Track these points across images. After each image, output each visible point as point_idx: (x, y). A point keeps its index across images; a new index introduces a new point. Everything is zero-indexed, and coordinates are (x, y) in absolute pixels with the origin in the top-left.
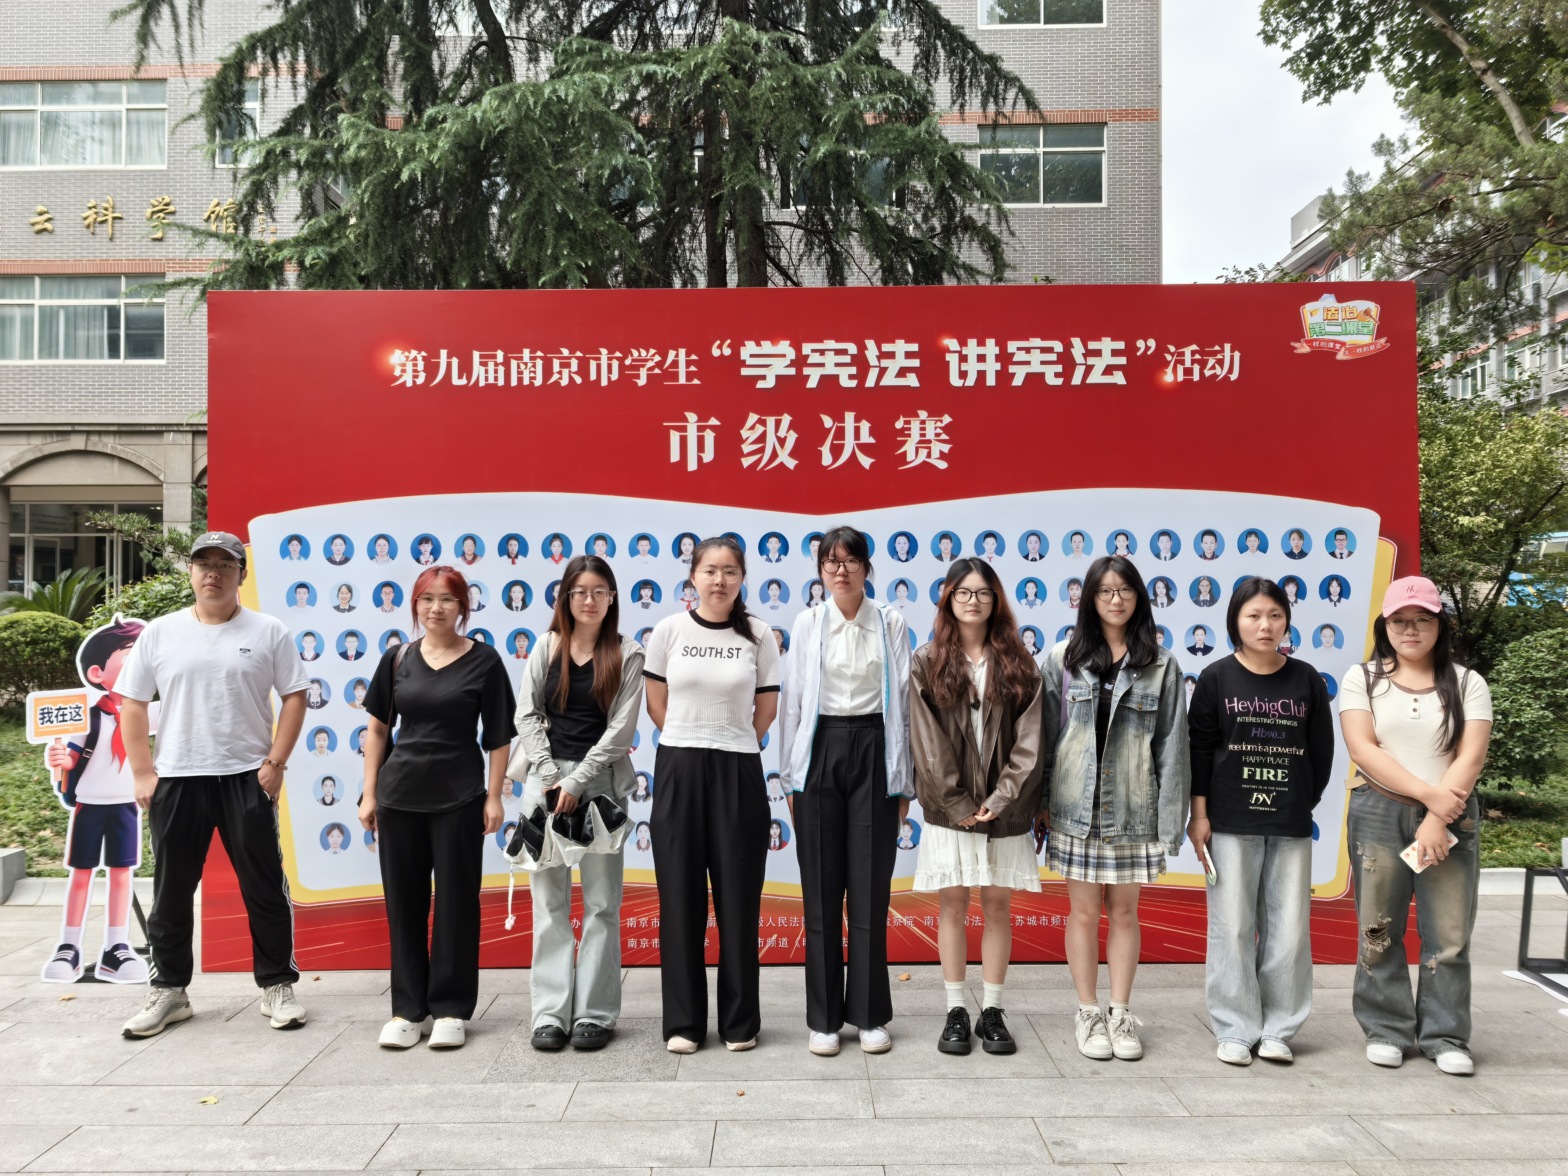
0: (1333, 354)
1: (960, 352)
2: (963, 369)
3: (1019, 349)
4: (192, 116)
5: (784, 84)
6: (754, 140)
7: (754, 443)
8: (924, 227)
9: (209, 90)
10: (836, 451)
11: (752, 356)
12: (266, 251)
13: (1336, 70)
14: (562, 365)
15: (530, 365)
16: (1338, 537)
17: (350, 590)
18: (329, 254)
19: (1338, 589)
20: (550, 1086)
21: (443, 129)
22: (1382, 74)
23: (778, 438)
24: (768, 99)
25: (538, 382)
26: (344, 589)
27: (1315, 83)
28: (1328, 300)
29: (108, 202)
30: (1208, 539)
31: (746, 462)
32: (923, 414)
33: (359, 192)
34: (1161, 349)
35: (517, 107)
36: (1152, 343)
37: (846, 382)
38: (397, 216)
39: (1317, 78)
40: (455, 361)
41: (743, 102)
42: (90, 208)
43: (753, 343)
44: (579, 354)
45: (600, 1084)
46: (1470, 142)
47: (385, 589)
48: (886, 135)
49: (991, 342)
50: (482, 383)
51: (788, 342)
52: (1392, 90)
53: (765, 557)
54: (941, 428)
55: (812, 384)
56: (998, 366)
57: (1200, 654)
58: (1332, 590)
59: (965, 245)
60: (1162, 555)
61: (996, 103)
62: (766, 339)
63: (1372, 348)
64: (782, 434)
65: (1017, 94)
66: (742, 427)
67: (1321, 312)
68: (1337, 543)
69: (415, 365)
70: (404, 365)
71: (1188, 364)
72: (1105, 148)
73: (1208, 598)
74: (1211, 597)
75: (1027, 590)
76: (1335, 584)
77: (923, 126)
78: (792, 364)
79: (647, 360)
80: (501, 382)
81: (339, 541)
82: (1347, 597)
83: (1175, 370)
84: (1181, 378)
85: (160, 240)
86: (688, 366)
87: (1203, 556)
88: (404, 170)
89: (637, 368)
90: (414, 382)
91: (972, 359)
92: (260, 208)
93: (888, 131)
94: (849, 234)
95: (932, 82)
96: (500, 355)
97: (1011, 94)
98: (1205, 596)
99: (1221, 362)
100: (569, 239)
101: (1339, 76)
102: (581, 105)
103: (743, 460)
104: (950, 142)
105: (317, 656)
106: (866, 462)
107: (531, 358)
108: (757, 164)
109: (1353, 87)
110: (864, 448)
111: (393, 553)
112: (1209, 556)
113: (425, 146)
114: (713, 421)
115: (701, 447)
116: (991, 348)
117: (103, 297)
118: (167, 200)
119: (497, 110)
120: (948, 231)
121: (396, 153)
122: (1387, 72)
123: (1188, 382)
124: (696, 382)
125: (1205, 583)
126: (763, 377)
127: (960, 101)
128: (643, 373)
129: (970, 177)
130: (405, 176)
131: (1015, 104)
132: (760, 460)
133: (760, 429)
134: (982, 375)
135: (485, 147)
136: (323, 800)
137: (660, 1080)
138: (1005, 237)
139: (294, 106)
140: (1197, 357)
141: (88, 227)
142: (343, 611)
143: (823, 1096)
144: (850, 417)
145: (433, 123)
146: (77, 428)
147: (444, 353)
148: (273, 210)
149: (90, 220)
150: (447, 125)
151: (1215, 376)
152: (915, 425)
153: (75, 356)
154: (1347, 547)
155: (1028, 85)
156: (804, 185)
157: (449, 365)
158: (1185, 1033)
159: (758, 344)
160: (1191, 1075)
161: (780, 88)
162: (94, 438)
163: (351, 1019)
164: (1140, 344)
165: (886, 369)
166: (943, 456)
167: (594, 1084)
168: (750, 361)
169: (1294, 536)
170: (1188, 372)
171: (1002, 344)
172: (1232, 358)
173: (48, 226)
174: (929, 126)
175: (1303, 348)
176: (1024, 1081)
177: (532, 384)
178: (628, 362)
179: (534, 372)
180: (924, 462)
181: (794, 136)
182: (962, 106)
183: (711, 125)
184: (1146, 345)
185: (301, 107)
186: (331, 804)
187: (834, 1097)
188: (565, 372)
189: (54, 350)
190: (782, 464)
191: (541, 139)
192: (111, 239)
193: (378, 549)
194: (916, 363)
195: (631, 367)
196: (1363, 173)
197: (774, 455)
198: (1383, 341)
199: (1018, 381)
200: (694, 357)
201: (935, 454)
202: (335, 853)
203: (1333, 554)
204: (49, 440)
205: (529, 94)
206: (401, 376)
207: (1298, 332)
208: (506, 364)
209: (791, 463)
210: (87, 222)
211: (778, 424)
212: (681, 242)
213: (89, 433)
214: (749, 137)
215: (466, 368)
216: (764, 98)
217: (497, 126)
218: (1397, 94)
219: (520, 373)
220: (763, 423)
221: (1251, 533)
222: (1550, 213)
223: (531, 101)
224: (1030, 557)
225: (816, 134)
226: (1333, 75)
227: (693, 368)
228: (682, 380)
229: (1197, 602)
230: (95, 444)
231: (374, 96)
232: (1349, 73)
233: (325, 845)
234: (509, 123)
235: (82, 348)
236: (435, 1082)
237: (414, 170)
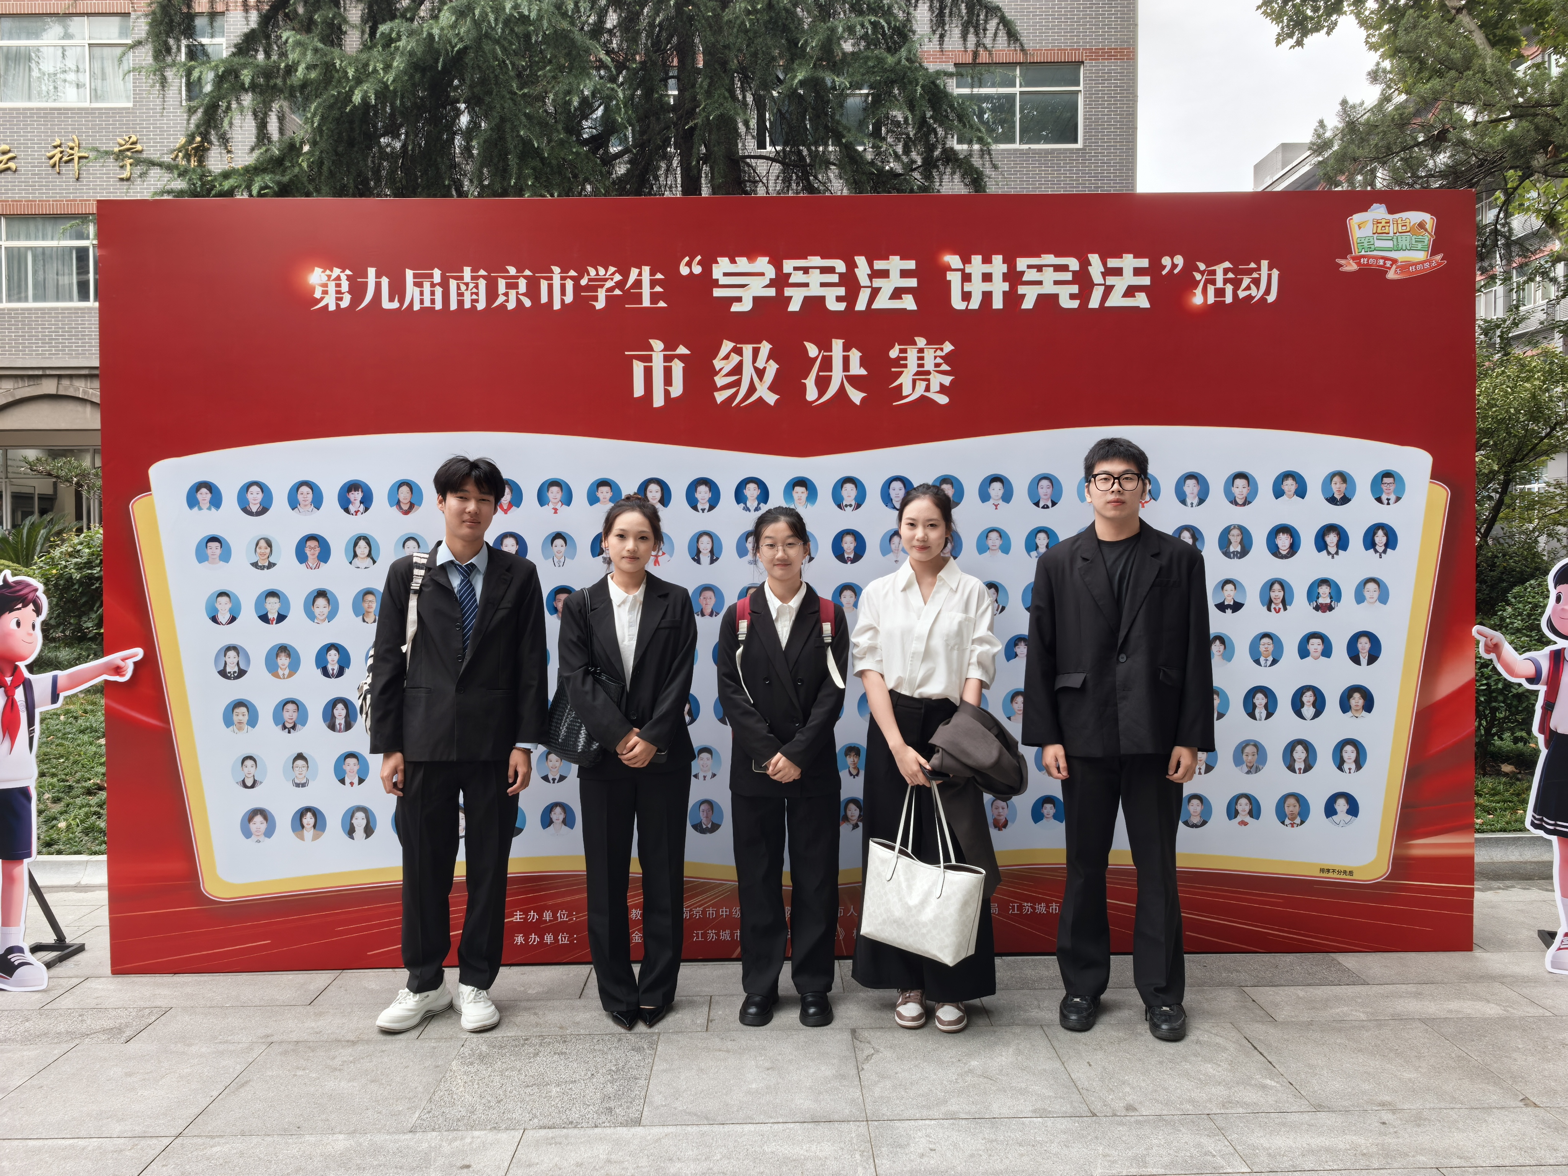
0: (1382, 272)
1: (962, 271)
2: (965, 290)
3: (1029, 267)
4: (139, 43)
5: (759, 7)
6: (728, 67)
7: (727, 375)
8: (905, 159)
9: (154, 13)
10: (823, 384)
11: (725, 274)
12: (212, 181)
13: (1309, 13)
14: (509, 286)
15: (471, 286)
16: (1386, 480)
17: (269, 544)
18: (278, 183)
19: (1384, 540)
20: (490, 1136)
21: (397, 48)
22: (1353, 17)
23: (756, 369)
24: (743, 23)
25: (481, 305)
26: (263, 543)
27: (1288, 26)
28: (1379, 211)
29: (73, 140)
30: (1240, 482)
31: (720, 397)
32: (921, 342)
33: (309, 115)
34: (1190, 267)
35: (477, 24)
36: (1179, 260)
37: (833, 306)
38: (351, 144)
39: (1290, 20)
40: (385, 281)
41: (716, 26)
42: (55, 147)
43: (726, 260)
44: (527, 273)
45: (550, 1133)
46: (1468, 69)
47: (309, 543)
48: (866, 62)
49: (998, 259)
50: (417, 307)
51: (767, 259)
52: (1363, 33)
53: (742, 505)
54: (941, 357)
55: (795, 306)
56: (1006, 287)
57: (1229, 611)
58: (1377, 540)
59: (946, 178)
60: (1189, 501)
61: (977, 34)
62: (741, 255)
63: (1427, 265)
64: (760, 364)
65: (998, 24)
66: (715, 358)
67: (1370, 224)
68: (1384, 487)
69: (338, 285)
70: (325, 285)
71: (1220, 284)
72: (1081, 88)
73: (1239, 549)
74: (1243, 548)
75: (1038, 541)
76: (1380, 533)
77: (903, 52)
78: (772, 284)
79: (606, 280)
80: (439, 306)
81: (255, 489)
82: (1394, 548)
83: (1205, 291)
84: (1211, 299)
85: (128, 179)
86: (652, 286)
87: (1234, 502)
88: (356, 92)
89: (595, 289)
90: (338, 305)
91: (977, 278)
92: (213, 138)
93: (868, 58)
94: (827, 168)
95: (911, 9)
96: (437, 274)
97: (993, 24)
98: (1235, 547)
99: (1257, 282)
100: (534, 169)
101: (1312, 18)
102: (545, 24)
103: (716, 394)
104: (930, 71)
105: (233, 619)
106: (856, 396)
107: (473, 278)
108: (732, 92)
109: (1325, 29)
110: (854, 381)
111: (317, 502)
112: (1240, 502)
113: (380, 66)
114: (682, 350)
115: (668, 380)
116: (998, 266)
117: (71, 238)
118: (134, 139)
119: (453, 26)
120: (929, 165)
121: (346, 73)
122: (1358, 15)
123: (1219, 305)
124: (662, 304)
125: (1236, 532)
126: (739, 299)
127: (938, 33)
128: (602, 294)
129: (952, 106)
130: (357, 98)
131: (996, 34)
132: (735, 395)
133: (735, 359)
134: (987, 296)
135: (443, 67)
136: (243, 781)
137: (622, 1125)
138: (988, 171)
139: (246, 30)
140: (1230, 275)
141: (54, 166)
142: (262, 568)
143: (814, 1148)
144: (837, 345)
145: (389, 41)
146: (48, 372)
147: (372, 272)
148: (227, 141)
149: (56, 158)
150: (401, 44)
151: (1250, 297)
152: (912, 354)
153: (44, 299)
154: (1395, 492)
155: (1009, 15)
156: (780, 115)
157: (378, 286)
158: (1225, 1049)
159: (733, 261)
160: (1241, 1110)
161: (755, 11)
162: (66, 382)
163: (270, 1040)
164: (1166, 261)
165: (880, 289)
166: (943, 389)
167: (543, 1132)
168: (723, 281)
169: (1336, 479)
170: (1220, 293)
171: (1010, 261)
172: (1270, 276)
173: (11, 164)
174: (910, 51)
175: (1349, 266)
176: (1049, 1122)
177: (474, 307)
178: (584, 282)
179: (477, 294)
180: (922, 397)
181: (770, 62)
182: (942, 37)
183: (686, 52)
184: (1176, 262)
185: (253, 31)
186: (253, 786)
187: (826, 1149)
188: (512, 293)
189: (23, 295)
190: (760, 398)
191: (504, 62)
192: (78, 179)
193: (300, 497)
194: (913, 283)
195: (587, 288)
196: (1358, 102)
197: (752, 389)
198: (1439, 257)
199: (1028, 304)
200: (659, 276)
201: (935, 387)
202: (258, 841)
203: (1379, 500)
204: (20, 384)
205: (489, 10)
206: (322, 298)
207: (1345, 248)
208: (445, 285)
209: (771, 399)
210: (52, 161)
211: (756, 352)
212: (656, 178)
213: (60, 377)
214: (724, 64)
215: (397, 290)
216: (738, 22)
217: (456, 45)
218: (1368, 36)
219: (459, 294)
220: (738, 351)
221: (1287, 475)
222: (1551, 143)
223: (492, 17)
224: (1041, 505)
225: (792, 60)
226: (1306, 18)
227: (658, 289)
228: (646, 302)
229: (1227, 554)
230: (66, 388)
231: (327, 17)
232: (1322, 16)
233: (247, 834)
234: (468, 43)
235: (51, 291)
236: (355, 1132)
237: (366, 92)
